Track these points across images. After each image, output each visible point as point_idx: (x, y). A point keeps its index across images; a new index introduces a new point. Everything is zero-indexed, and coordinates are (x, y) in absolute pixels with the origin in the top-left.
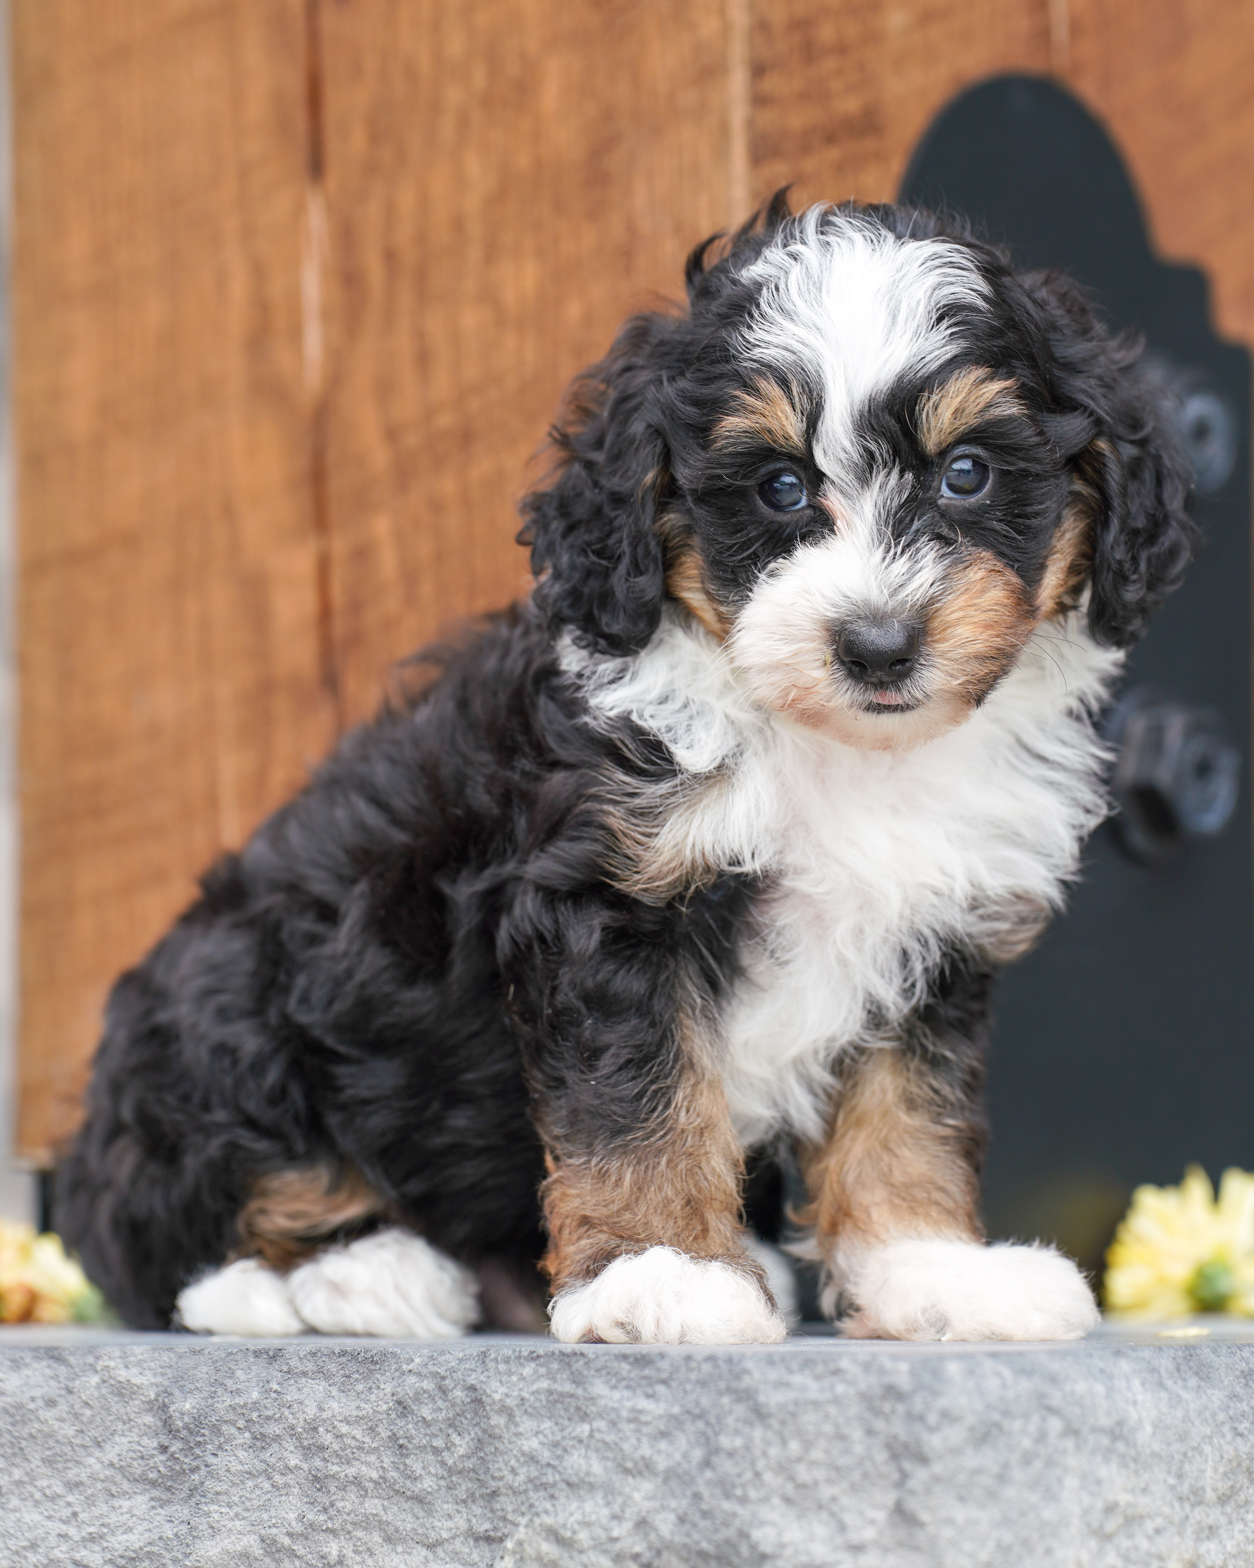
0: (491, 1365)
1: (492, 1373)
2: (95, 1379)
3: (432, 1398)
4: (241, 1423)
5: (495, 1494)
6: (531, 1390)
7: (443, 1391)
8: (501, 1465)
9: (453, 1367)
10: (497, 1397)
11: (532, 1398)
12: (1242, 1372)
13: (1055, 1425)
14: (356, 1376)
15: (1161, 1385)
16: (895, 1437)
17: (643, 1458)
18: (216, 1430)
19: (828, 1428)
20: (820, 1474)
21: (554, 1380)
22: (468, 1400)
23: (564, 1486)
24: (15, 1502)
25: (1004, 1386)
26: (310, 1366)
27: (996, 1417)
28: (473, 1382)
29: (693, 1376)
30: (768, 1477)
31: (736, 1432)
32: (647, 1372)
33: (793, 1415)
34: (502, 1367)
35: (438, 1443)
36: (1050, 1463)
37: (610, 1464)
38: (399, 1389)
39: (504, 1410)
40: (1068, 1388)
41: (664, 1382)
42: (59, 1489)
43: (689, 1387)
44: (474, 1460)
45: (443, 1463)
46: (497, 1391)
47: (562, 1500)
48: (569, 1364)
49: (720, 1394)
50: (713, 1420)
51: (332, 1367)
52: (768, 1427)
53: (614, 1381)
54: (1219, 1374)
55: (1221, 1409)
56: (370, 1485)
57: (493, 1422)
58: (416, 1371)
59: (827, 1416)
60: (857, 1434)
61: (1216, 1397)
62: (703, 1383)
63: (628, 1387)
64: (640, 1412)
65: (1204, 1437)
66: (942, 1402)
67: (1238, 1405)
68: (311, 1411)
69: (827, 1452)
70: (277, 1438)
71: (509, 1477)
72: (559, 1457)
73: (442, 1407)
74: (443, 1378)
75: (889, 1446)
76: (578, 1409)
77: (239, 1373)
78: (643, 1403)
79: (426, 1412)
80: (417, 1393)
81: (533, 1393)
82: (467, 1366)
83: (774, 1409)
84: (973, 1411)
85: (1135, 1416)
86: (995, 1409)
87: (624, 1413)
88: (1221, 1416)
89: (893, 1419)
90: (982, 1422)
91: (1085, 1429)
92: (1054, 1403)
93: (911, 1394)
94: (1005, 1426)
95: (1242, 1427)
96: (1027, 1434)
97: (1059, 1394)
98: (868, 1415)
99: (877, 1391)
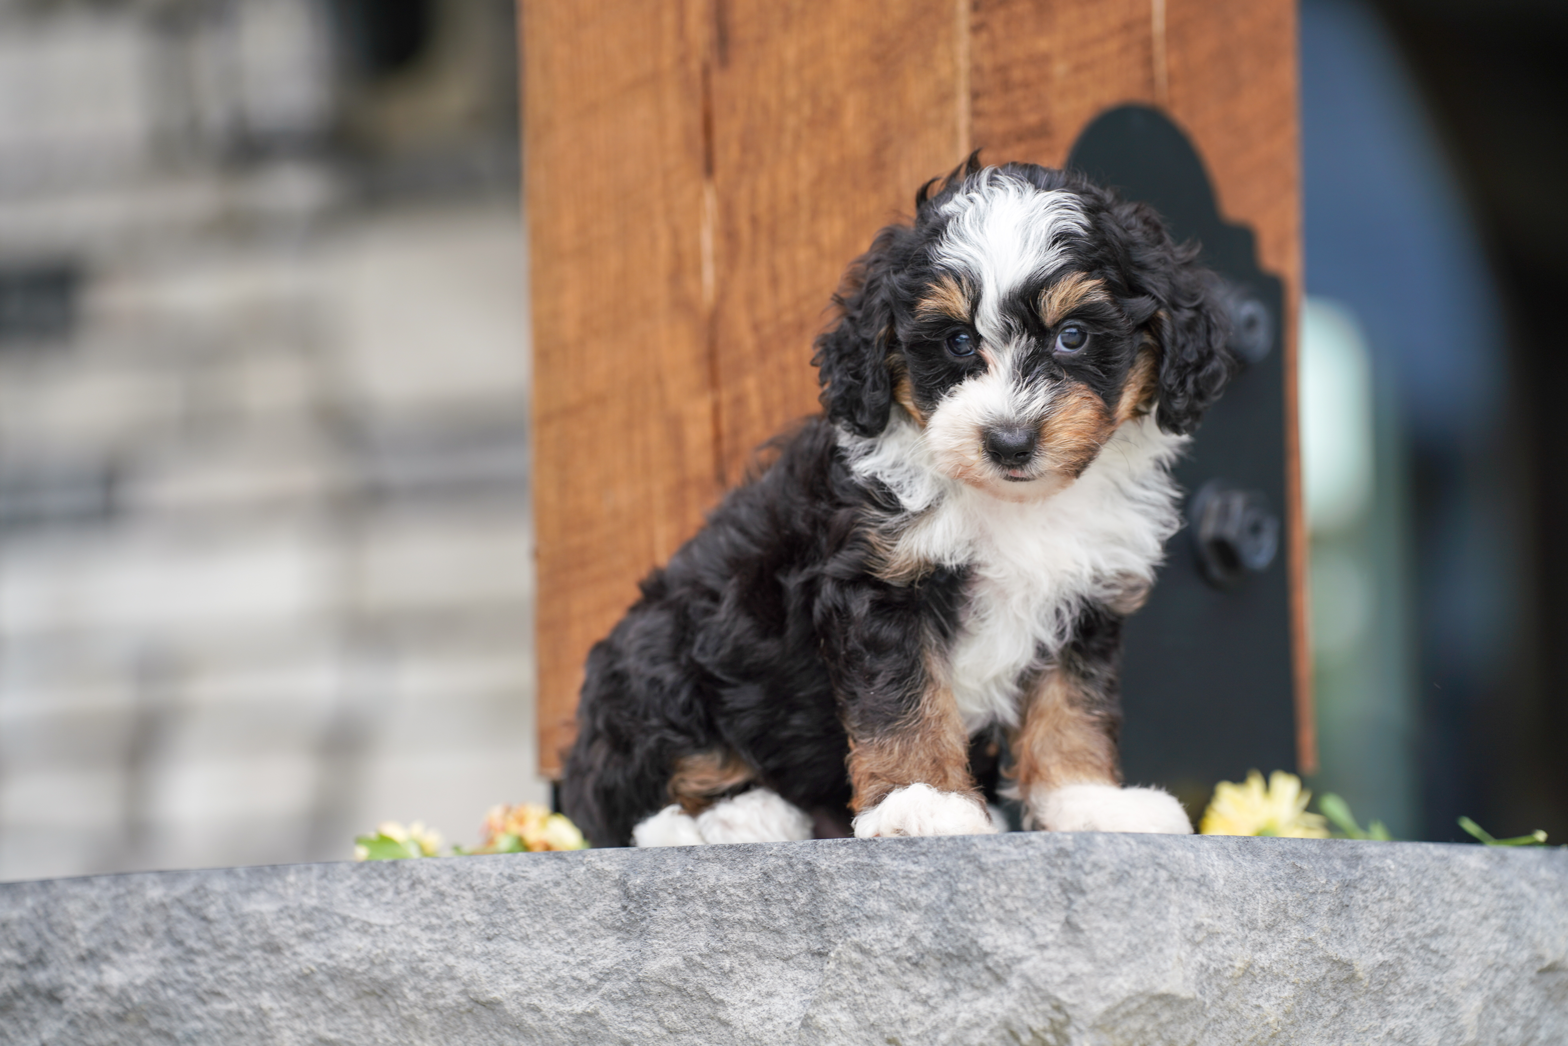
0: (820, 849)
1: (820, 854)
2: (583, 869)
3: (784, 870)
4: (670, 890)
5: (823, 926)
6: (844, 863)
7: (791, 865)
8: (827, 909)
9: (796, 853)
10: (823, 867)
11: (844, 867)
12: (1280, 852)
13: (1163, 875)
14: (739, 860)
15: (1229, 857)
16: (1065, 879)
17: (912, 899)
18: (656, 895)
19: (1024, 876)
20: (1019, 904)
21: (858, 856)
22: (806, 870)
23: (865, 918)
24: (537, 944)
25: (1131, 850)
26: (711, 855)
27: (1127, 867)
29: (941, 850)
30: (988, 907)
31: (968, 881)
32: (913, 849)
33: (1002, 869)
34: (826, 850)
35: (789, 897)
36: (1160, 897)
37: (892, 904)
38: (764, 866)
39: (828, 875)
40: (1171, 853)
41: (924, 854)
42: (563, 935)
43: (939, 856)
44: (810, 906)
45: (792, 909)
46: (823, 864)
47: (864, 927)
48: (866, 847)
49: (958, 859)
50: (954, 874)
51: (724, 855)
52: (988, 877)
53: (894, 855)
55: (1266, 873)
56: (748, 924)
57: (821, 883)
58: (775, 854)
59: (1023, 868)
60: (1042, 879)
61: (1264, 866)
62: (947, 853)
63: (902, 859)
64: (910, 872)
65: (1257, 889)
66: (1093, 858)
67: (1278, 872)
68: (712, 881)
69: (1023, 890)
70: (692, 898)
71: (832, 916)
72: (862, 902)
73: (791, 875)
74: (791, 858)
75: (1061, 885)
76: (872, 872)
77: (669, 861)
78: (912, 867)
79: (781, 878)
80: (775, 868)
81: (845, 865)
83: (991, 866)
84: (1112, 863)
85: (1213, 873)
86: (1126, 863)
87: (900, 874)
88: (1267, 877)
89: (1063, 869)
90: (1118, 870)
91: (1182, 878)
92: (1162, 861)
93: (1074, 853)
94: (1132, 873)
95: (1280, 885)
96: (1146, 879)
97: (1165, 857)
98: (1048, 867)
99: (1053, 852)
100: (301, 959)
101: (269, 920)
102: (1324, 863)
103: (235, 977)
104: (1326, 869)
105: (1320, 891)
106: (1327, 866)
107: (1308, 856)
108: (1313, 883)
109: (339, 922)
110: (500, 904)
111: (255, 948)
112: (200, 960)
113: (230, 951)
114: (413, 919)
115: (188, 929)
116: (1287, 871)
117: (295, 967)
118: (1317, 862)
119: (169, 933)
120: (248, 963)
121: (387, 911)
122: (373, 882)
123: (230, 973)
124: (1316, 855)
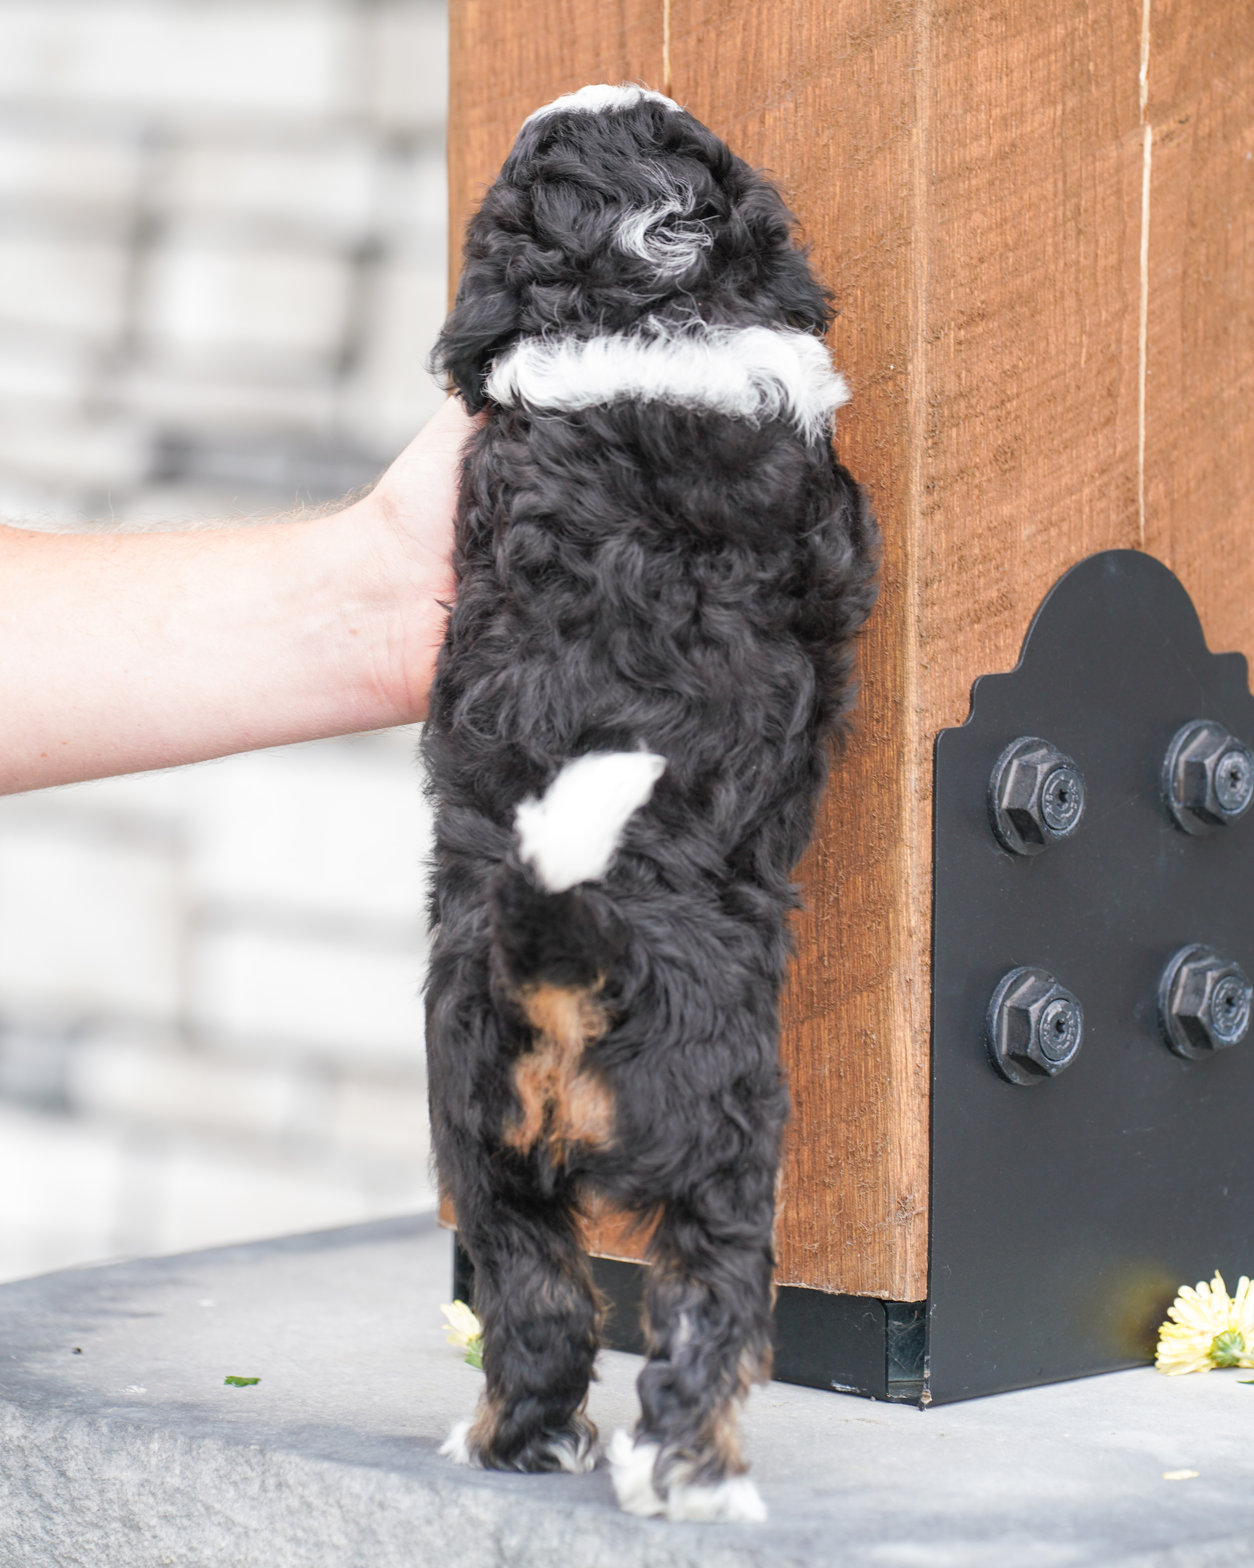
100: (161, 1544)
101: (130, 1492)
103: (92, 1546)
109: (202, 1510)
110: (368, 1533)
111: (115, 1519)
112: (58, 1519)
113: (89, 1517)
114: (278, 1526)
115: (46, 1480)
117: (155, 1552)
119: (27, 1480)
120: (107, 1535)
121: (253, 1508)
122: (239, 1469)
123: (88, 1542)
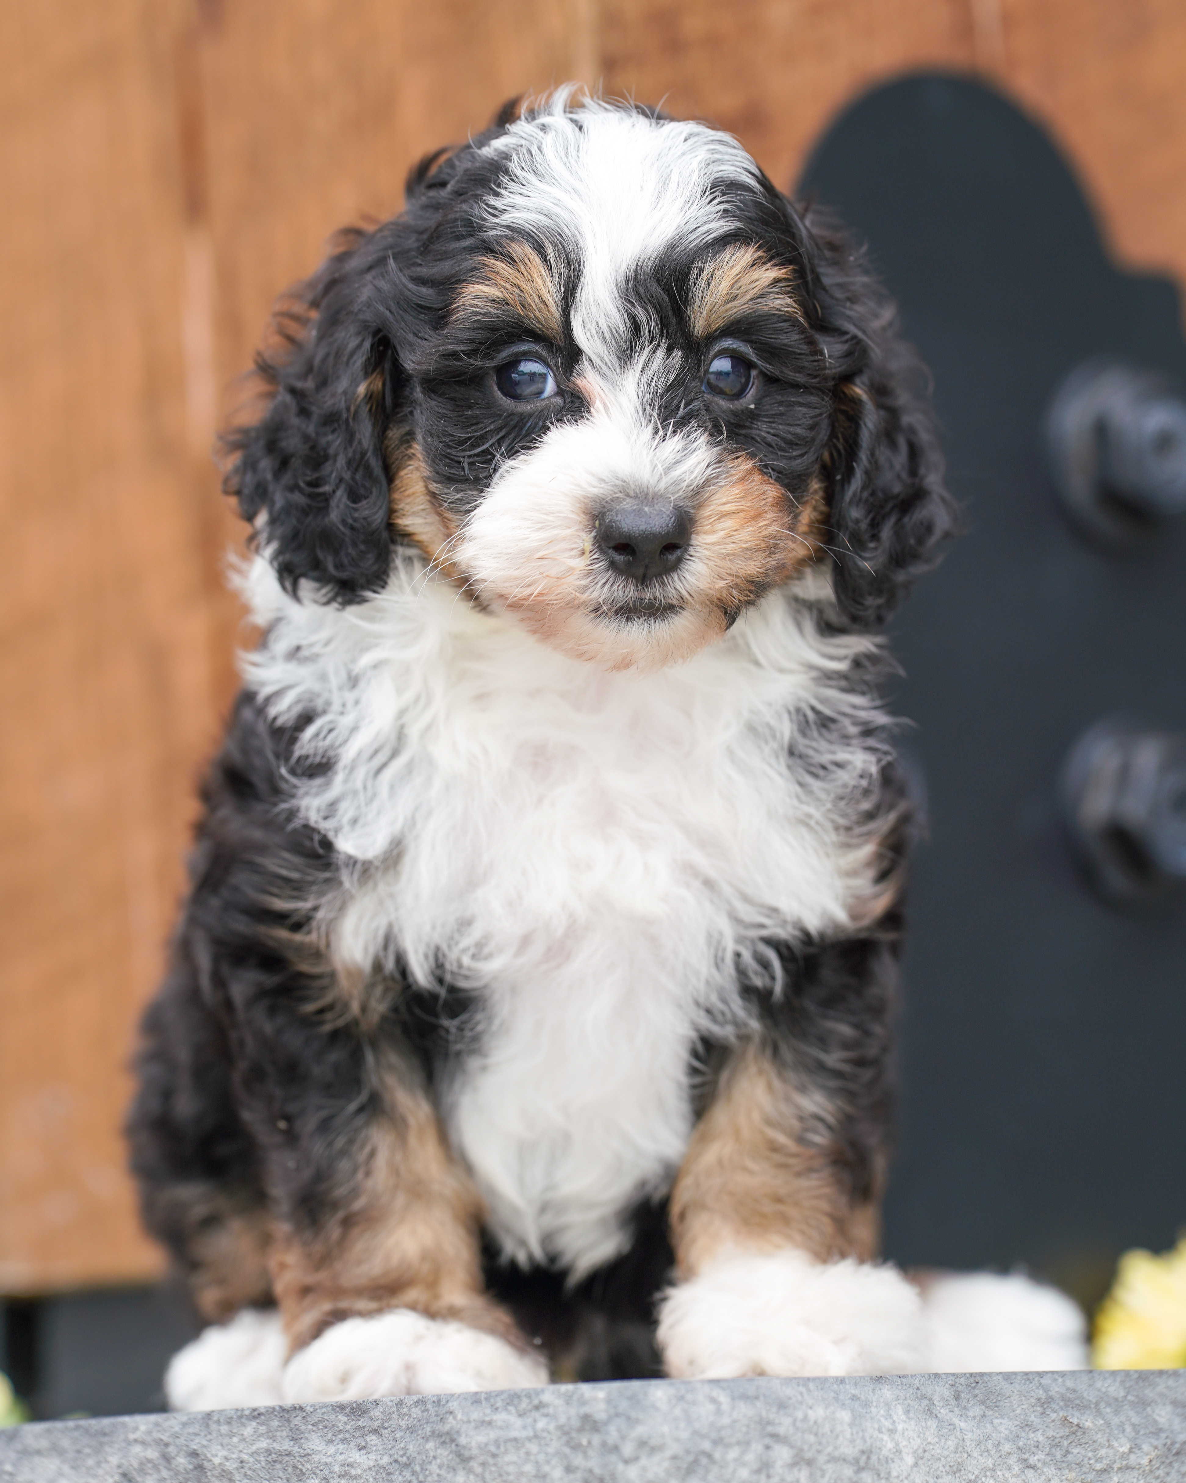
0: (214, 1427)
1: (214, 1434)
3: (156, 1468)
6: (250, 1451)
7: (167, 1458)
9: (176, 1432)
10: (217, 1461)
11: (251, 1460)
12: (1039, 1399)
13: (782, 1454)
14: (88, 1450)
15: (930, 1412)
16: (591, 1471)
19: (529, 1468)
21: (274, 1439)
22: (191, 1467)
25: (718, 1412)
27: (706, 1445)
28: (195, 1447)
29: (403, 1423)
32: (361, 1422)
33: (494, 1456)
38: (123, 1461)
39: (225, 1475)
40: (799, 1414)
41: (375, 1431)
43: (398, 1435)
46: (217, 1455)
48: (288, 1421)
49: (426, 1439)
50: (417, 1468)
52: (470, 1471)
53: (329, 1436)
54: (1011, 1402)
55: (1007, 1439)
58: (141, 1440)
59: (528, 1453)
60: (556, 1472)
61: (1005, 1426)
62: (411, 1430)
63: (343, 1441)
64: (352, 1465)
65: (985, 1470)
66: (640, 1431)
67: (1032, 1435)
73: (166, 1477)
74: (167, 1445)
76: (295, 1467)
78: (356, 1456)
80: (141, 1464)
81: (252, 1455)
82: (191, 1430)
83: (475, 1452)
84: (677, 1440)
85: (890, 1445)
86: (704, 1437)
87: (336, 1469)
88: (1007, 1447)
89: (590, 1453)
90: (688, 1452)
91: (822, 1459)
92: (781, 1431)
93: (606, 1423)
94: (717, 1456)
95: (1033, 1460)
96: (744, 1465)
97: (787, 1421)
98: (567, 1450)
99: (575, 1423)
102: (1131, 1413)
104: (1134, 1426)
105: (1116, 1466)
106: (1135, 1420)
107: (1097, 1404)
108: (1103, 1452)
116: (1050, 1433)
118: (1117, 1412)
124: (1116, 1400)
